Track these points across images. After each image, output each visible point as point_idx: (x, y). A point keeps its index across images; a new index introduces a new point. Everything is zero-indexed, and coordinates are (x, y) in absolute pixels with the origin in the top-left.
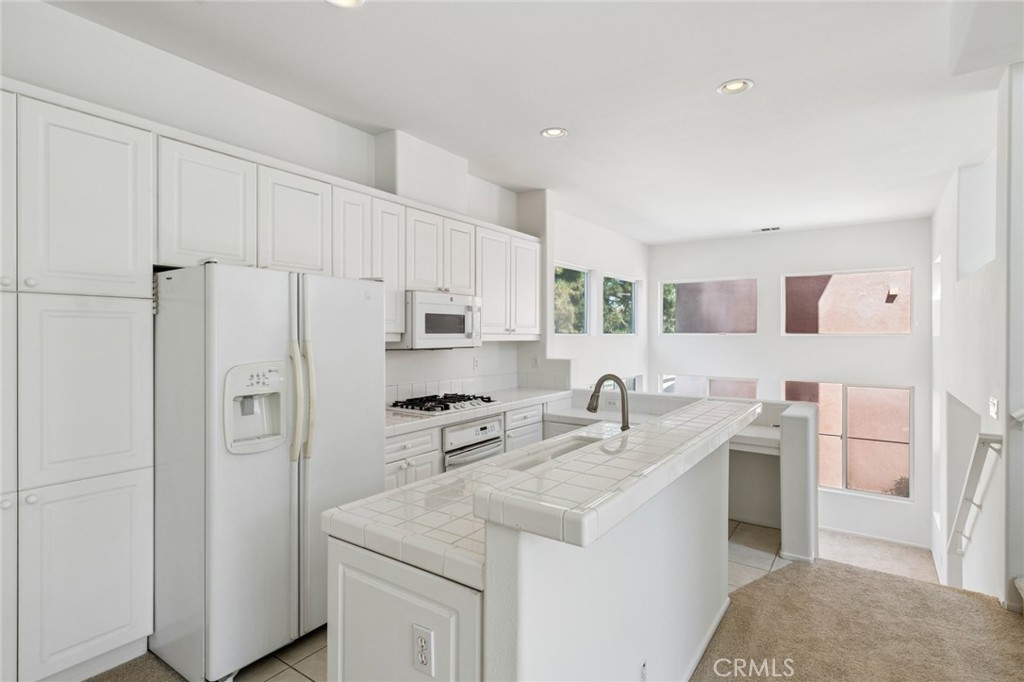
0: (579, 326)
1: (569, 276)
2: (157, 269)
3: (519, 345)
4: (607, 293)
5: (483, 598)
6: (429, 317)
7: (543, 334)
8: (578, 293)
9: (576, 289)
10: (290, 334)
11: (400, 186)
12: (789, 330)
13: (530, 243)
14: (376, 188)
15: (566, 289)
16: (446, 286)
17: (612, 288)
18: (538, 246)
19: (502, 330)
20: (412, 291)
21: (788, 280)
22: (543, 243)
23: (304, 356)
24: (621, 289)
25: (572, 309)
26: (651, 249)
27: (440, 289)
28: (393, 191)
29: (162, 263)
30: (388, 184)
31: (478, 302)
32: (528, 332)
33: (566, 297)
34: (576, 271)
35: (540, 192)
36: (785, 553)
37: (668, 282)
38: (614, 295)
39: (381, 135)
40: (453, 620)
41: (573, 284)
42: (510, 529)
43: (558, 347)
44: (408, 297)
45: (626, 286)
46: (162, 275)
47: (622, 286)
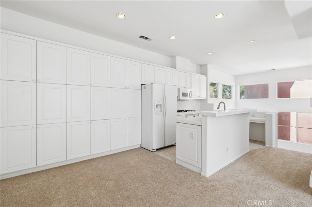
0: (216, 97)
1: (213, 84)
2: (142, 85)
3: (201, 100)
4: (224, 89)
5: (201, 127)
6: (183, 93)
7: (207, 98)
8: (215, 89)
9: (215, 88)
10: (163, 95)
11: (177, 67)
12: (278, 97)
13: (203, 77)
14: (172, 68)
15: (212, 88)
16: (186, 87)
17: (226, 88)
18: (206, 78)
19: (197, 97)
20: (180, 88)
21: (278, 84)
22: (207, 77)
23: (165, 99)
24: (229, 88)
25: (214, 94)
26: (236, 77)
27: (185, 88)
28: (176, 68)
29: (143, 84)
30: (174, 67)
31: (192, 90)
32: (203, 97)
33: (212, 91)
34: (215, 83)
35: (206, 65)
36: (266, 145)
37: (241, 85)
38: (227, 90)
39: (173, 57)
40: (197, 131)
41: (214, 87)
42: (206, 116)
43: (210, 101)
44: (179, 89)
45: (230, 87)
46: (142, 86)
47: (229, 87)
